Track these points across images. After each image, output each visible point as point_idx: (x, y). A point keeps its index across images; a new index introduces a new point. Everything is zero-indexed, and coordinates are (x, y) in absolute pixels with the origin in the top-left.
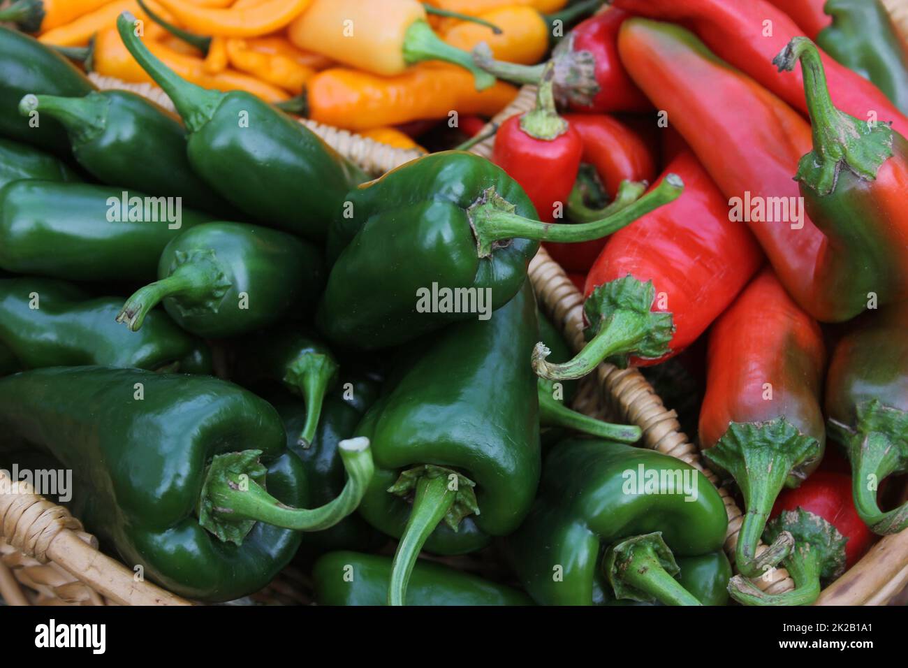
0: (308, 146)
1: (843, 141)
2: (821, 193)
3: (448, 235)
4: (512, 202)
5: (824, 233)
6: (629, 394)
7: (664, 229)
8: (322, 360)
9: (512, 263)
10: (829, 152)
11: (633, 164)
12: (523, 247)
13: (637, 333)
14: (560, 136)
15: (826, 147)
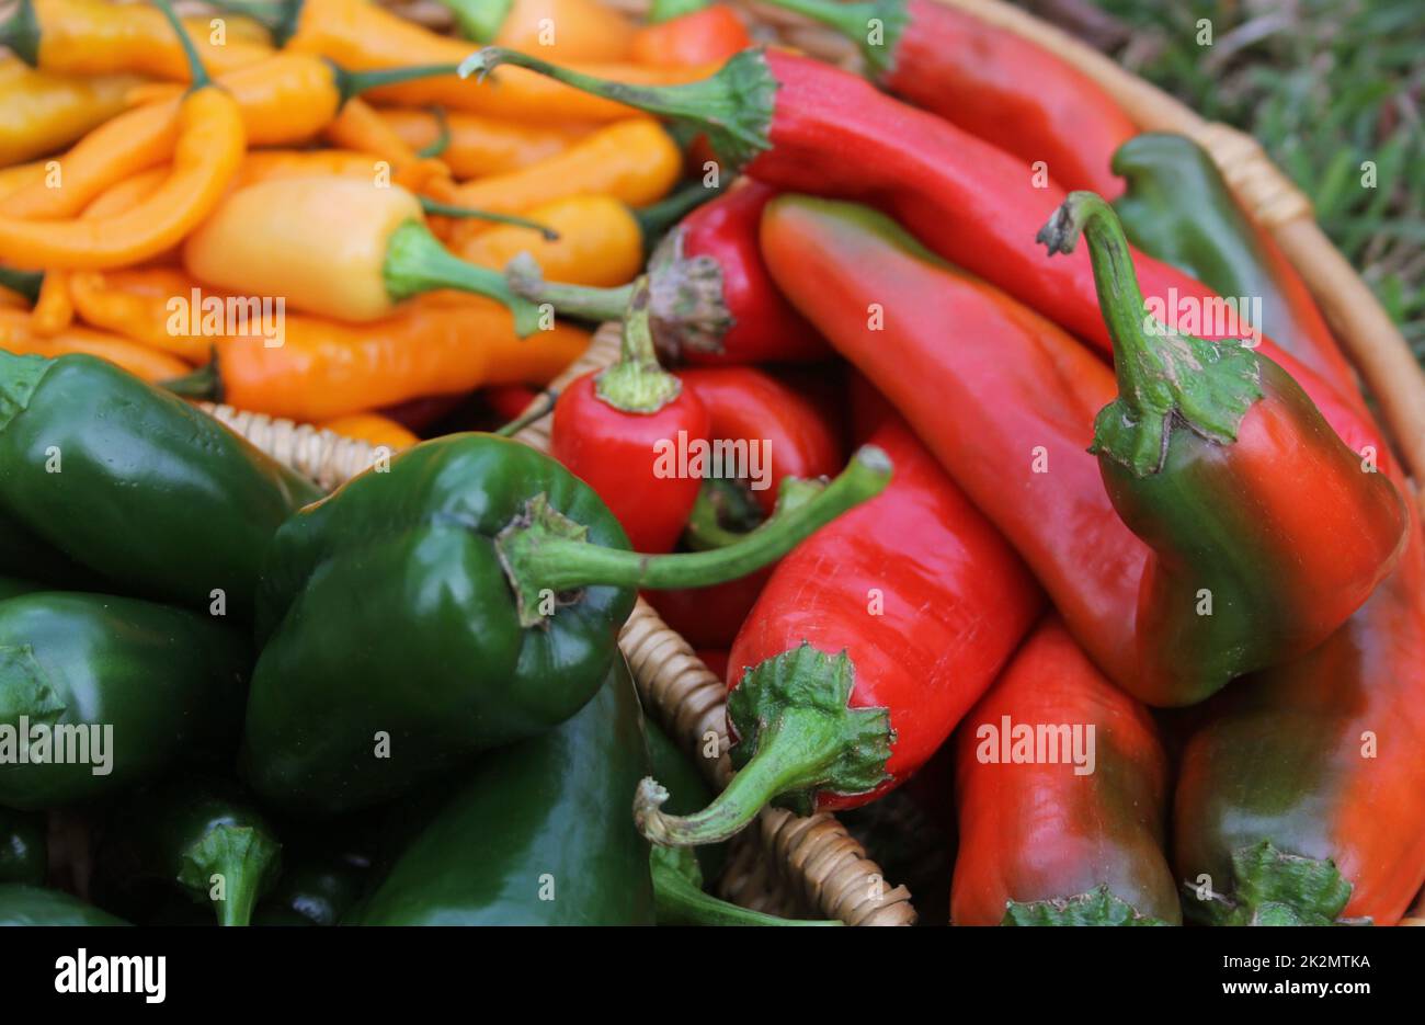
0: (209, 447)
1: (1172, 375)
2: (1141, 473)
3: (461, 588)
4: (580, 522)
5: (1150, 545)
6: (822, 861)
7: (864, 559)
8: (248, 836)
9: (587, 633)
10: (1148, 397)
11: (802, 449)
12: (606, 602)
13: (828, 749)
14: (667, 406)
15: (1143, 389)
